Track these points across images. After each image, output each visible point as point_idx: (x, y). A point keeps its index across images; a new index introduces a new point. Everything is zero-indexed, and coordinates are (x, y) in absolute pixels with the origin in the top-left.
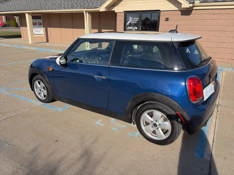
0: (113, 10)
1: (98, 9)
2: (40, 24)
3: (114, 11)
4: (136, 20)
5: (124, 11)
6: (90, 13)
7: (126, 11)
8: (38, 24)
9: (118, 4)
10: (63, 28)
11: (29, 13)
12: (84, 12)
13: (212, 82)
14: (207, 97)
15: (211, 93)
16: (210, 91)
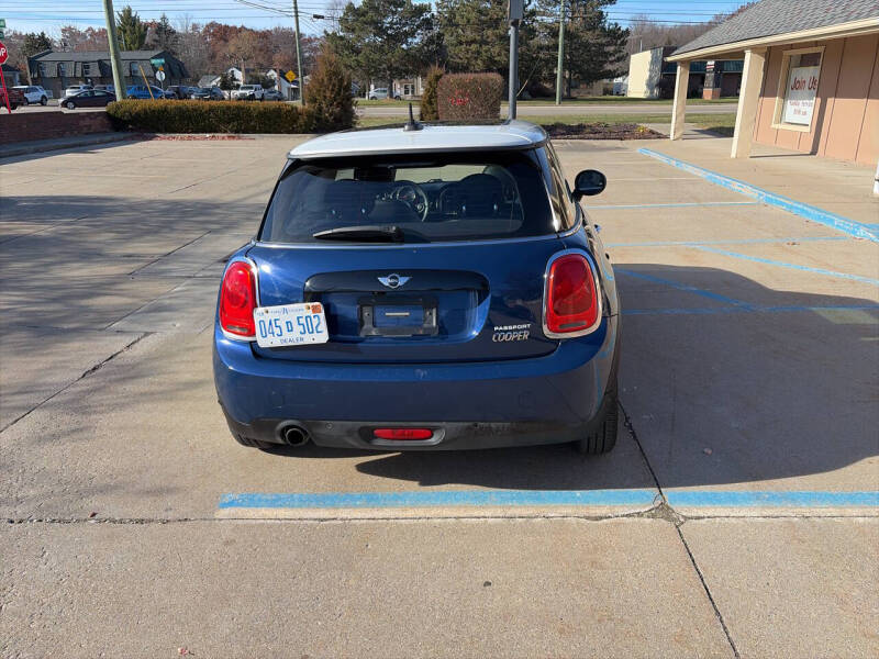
2: (813, 84)
8: (806, 87)
13: (310, 304)
14: (276, 342)
15: (302, 336)
16: (298, 329)
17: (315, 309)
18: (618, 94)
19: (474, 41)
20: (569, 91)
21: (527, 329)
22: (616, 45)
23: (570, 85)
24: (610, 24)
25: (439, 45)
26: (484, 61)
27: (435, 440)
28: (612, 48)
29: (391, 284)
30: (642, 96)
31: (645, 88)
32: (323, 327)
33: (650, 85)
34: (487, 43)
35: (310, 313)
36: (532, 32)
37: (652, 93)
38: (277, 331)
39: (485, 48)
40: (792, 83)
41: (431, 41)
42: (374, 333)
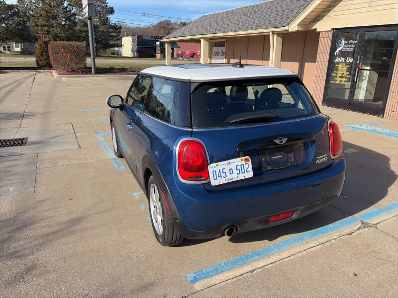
0: (313, 28)
1: (286, 28)
2: (223, 54)
3: (316, 29)
4: (352, 44)
5: (333, 29)
6: (279, 34)
7: (336, 29)
8: (220, 55)
9: (324, 16)
10: (249, 59)
11: (204, 39)
12: (271, 34)
13: (243, 158)
14: (223, 181)
15: (238, 176)
16: (236, 172)
17: (246, 160)
18: (117, 54)
19: (45, 25)
20: (97, 52)
21: (326, 156)
22: (116, 32)
23: (97, 50)
24: (112, 23)
25: (25, 26)
26: (52, 36)
27: (295, 216)
28: (114, 34)
29: (280, 142)
30: (130, 56)
31: (131, 53)
32: (250, 169)
33: (133, 51)
34: (53, 27)
35: (243, 162)
36: (75, 23)
37: (134, 54)
38: (223, 175)
39: (51, 29)
40: (213, 53)
41: (19, 23)
42: (269, 168)
